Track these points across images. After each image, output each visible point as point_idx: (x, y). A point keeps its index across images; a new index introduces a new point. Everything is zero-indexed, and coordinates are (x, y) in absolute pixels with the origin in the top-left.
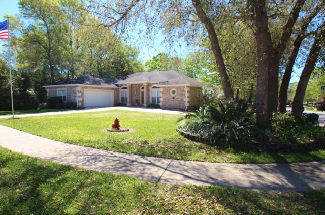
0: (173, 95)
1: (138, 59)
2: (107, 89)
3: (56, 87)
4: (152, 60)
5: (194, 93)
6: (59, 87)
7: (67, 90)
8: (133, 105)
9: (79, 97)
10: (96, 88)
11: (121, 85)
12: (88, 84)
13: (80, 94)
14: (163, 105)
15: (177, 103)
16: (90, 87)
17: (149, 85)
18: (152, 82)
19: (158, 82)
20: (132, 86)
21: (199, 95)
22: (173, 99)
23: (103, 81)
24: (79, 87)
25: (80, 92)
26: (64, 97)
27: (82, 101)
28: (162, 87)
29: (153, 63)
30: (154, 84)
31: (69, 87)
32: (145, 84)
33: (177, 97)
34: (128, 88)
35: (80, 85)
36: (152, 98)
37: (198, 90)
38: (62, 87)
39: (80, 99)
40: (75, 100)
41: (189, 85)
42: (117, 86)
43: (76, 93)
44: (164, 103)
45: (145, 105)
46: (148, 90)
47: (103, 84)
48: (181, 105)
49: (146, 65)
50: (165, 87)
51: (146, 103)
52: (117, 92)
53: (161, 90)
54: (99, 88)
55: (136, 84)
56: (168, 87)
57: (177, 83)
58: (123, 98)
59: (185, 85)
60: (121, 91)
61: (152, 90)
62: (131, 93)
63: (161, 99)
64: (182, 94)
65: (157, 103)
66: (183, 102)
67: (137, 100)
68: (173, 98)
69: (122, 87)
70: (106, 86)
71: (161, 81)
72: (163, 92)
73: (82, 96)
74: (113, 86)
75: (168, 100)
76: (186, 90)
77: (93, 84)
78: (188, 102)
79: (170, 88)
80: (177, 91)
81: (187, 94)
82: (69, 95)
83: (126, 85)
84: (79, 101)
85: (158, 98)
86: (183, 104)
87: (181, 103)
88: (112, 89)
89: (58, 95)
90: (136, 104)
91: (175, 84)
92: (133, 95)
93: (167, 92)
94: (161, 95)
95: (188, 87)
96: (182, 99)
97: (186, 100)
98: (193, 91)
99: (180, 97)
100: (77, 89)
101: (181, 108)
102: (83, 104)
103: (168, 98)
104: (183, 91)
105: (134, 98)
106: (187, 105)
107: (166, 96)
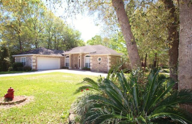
0: (99, 61)
1: (81, 39)
2: (55, 57)
3: (20, 56)
4: (91, 40)
5: (115, 60)
6: (22, 56)
7: (27, 58)
8: (73, 69)
9: (33, 63)
10: (47, 57)
11: (65, 55)
12: (41, 54)
13: (34, 61)
14: (93, 69)
15: (102, 67)
16: (42, 56)
17: (83, 55)
18: (85, 52)
19: (89, 52)
20: (72, 55)
21: (118, 61)
22: (99, 65)
23: (53, 52)
24: (34, 56)
25: (35, 59)
26: (25, 63)
27: (36, 66)
28: (92, 56)
29: (91, 41)
30: (87, 54)
31: (28, 56)
32: (80, 54)
33: (102, 62)
34: (70, 57)
35: (34, 55)
36: (86, 63)
37: (117, 58)
38: (23, 56)
39: (35, 64)
40: (31, 65)
41: (110, 54)
42: (63, 55)
43: (31, 60)
44: (93, 67)
45: (80, 68)
46: (83, 58)
47: (52, 54)
48: (105, 69)
49: (88, 43)
50: (94, 56)
51: (81, 67)
52: (62, 59)
53: (91, 58)
54: (49, 57)
55: (75, 54)
56: (96, 56)
57: (102, 53)
58: (67, 64)
59: (107, 54)
60: (66, 58)
61: (85, 58)
62: (72, 60)
63: (91, 64)
64: (106, 60)
65: (89, 67)
66: (106, 67)
67: (76, 65)
68: (100, 63)
69: (66, 56)
70: (54, 55)
71: (91, 52)
72: (92, 59)
73: (36, 62)
74: (60, 55)
75: (96, 65)
76: (108, 57)
77: (44, 54)
78: (110, 66)
79: (97, 56)
80: (102, 59)
81: (109, 61)
82: (28, 61)
83: (68, 54)
84: (33, 66)
85: (90, 64)
86: (106, 68)
87: (105, 67)
88: (59, 57)
89: (21, 61)
90: (75, 68)
91: (101, 54)
92: (73, 61)
93: (95, 59)
94: (91, 61)
95: (110, 56)
96: (105, 64)
97: (109, 65)
98: (114, 59)
99: (104, 63)
100: (32, 57)
101: (105, 70)
102: (36, 68)
103: (96, 64)
104: (106, 58)
105: (74, 64)
106: (109, 68)
107: (95, 62)
